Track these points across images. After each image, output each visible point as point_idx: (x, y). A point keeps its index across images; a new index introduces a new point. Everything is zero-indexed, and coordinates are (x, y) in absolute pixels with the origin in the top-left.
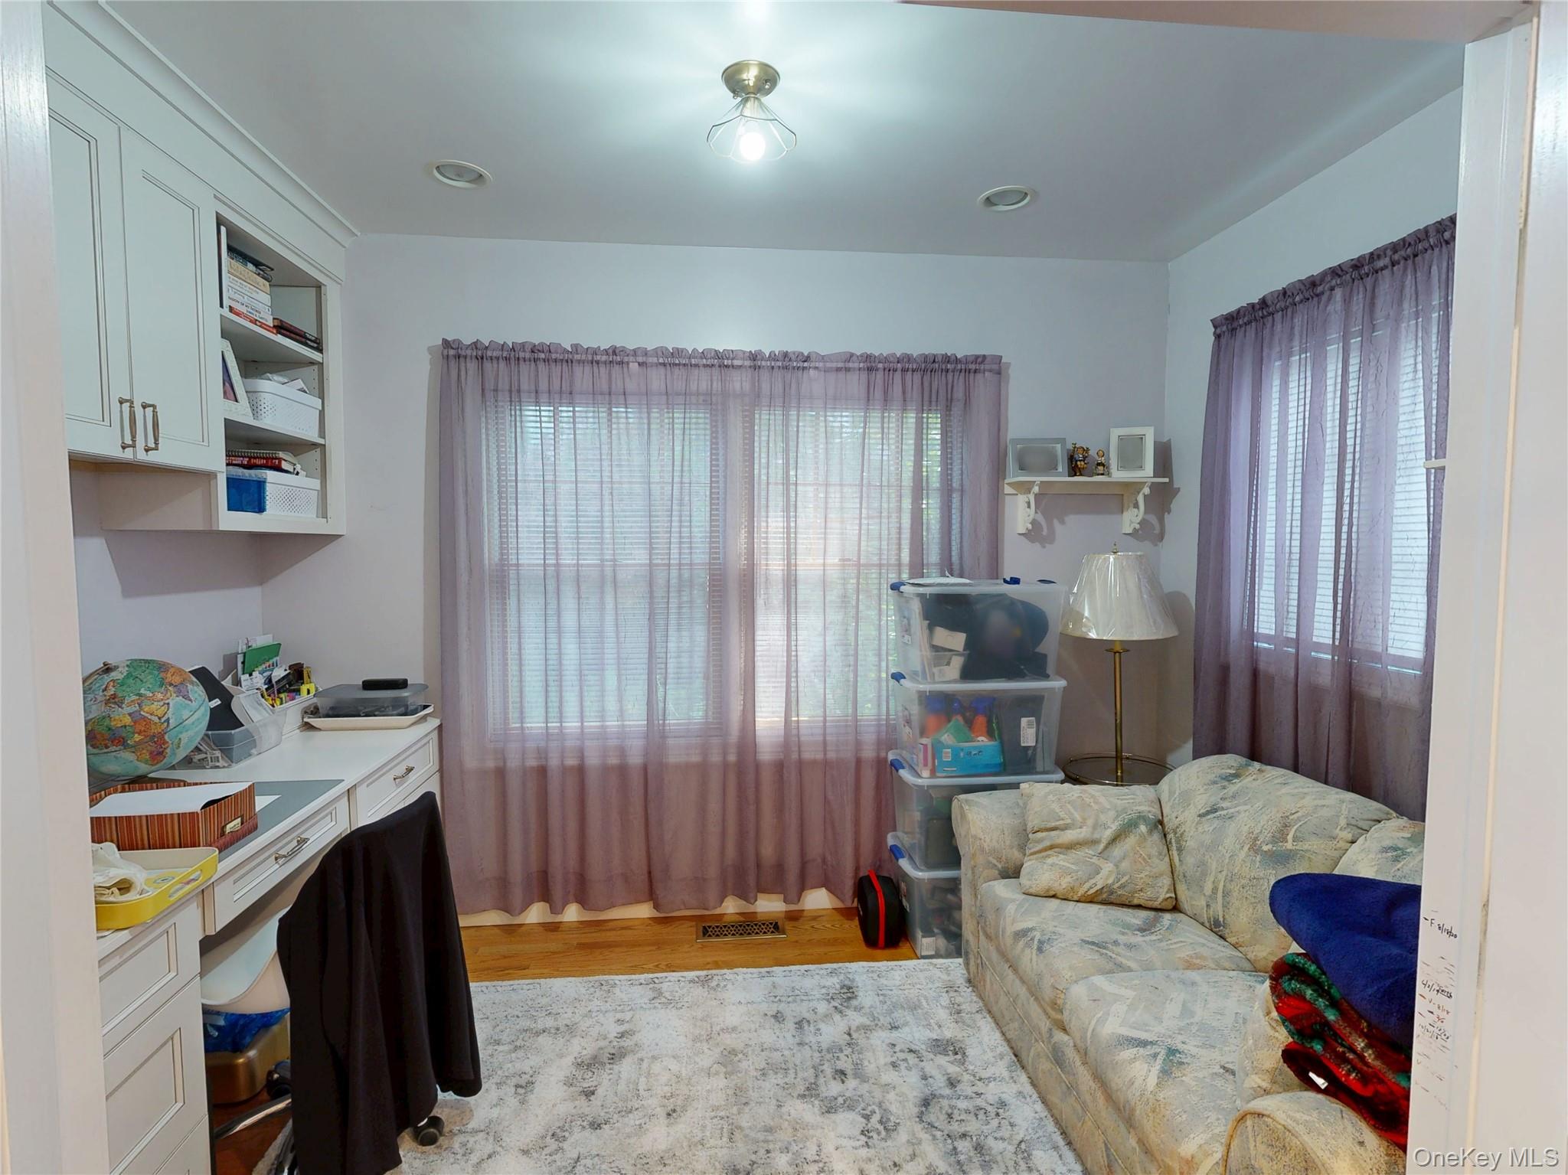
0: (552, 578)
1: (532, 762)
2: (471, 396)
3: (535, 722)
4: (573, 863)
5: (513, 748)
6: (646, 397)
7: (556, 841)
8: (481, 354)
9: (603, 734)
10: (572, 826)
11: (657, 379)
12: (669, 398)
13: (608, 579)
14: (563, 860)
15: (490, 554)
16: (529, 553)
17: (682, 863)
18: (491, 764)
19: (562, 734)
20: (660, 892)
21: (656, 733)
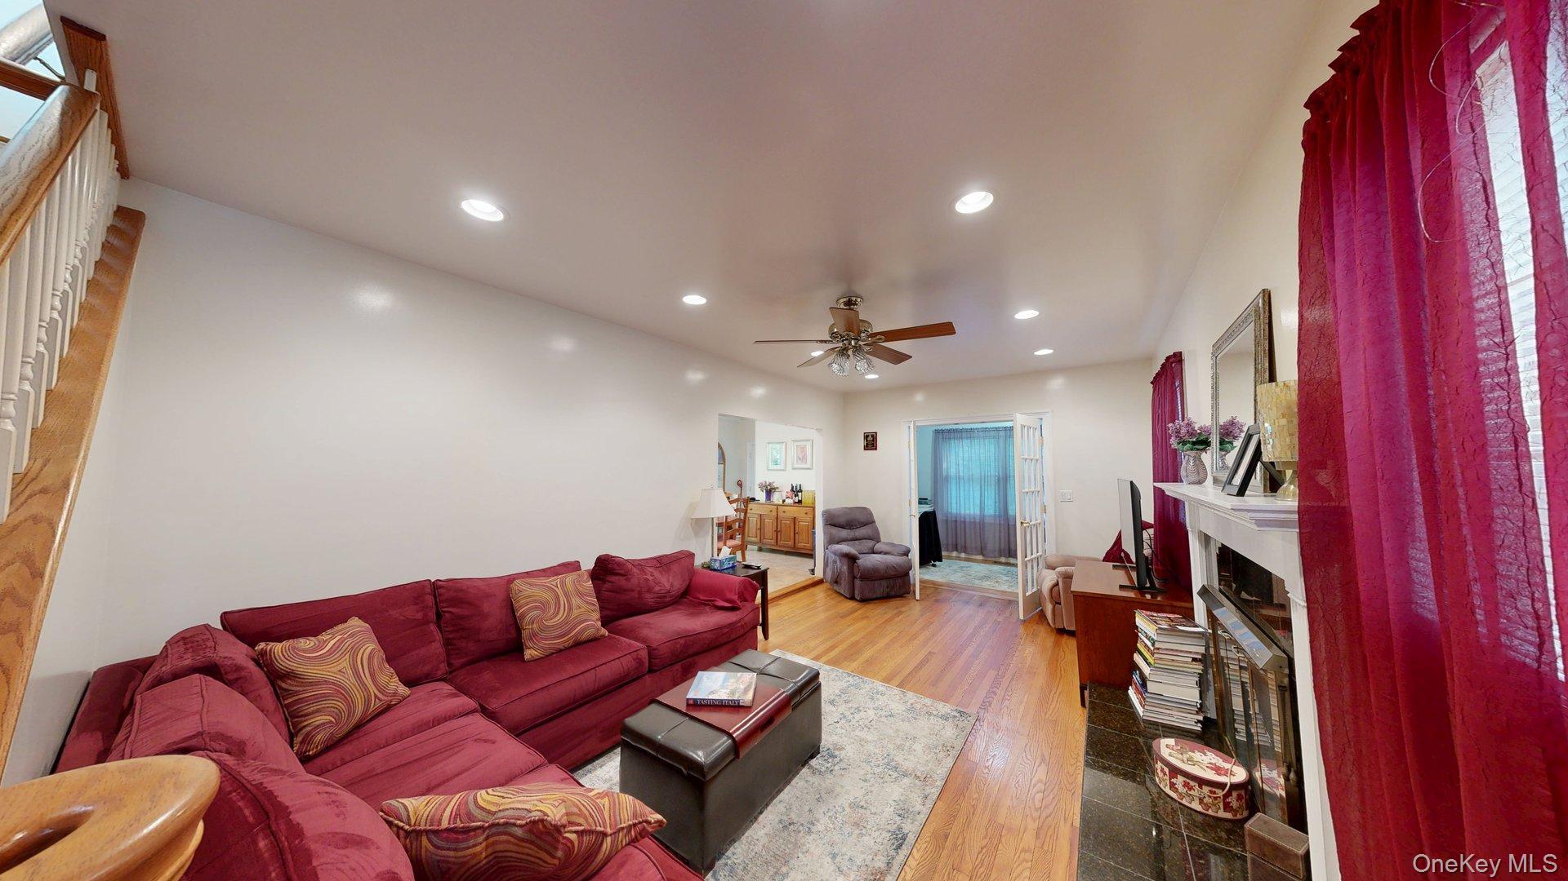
0: (958, 478)
1: (954, 519)
2: (941, 440)
3: (954, 511)
4: (963, 544)
5: (950, 516)
6: (979, 437)
7: (959, 536)
8: (943, 431)
9: (970, 515)
10: (963, 534)
11: (981, 434)
12: (984, 438)
13: (971, 479)
14: (961, 542)
15: (945, 473)
16: (953, 472)
17: (990, 546)
18: (945, 518)
19: (960, 514)
20: (984, 552)
21: (983, 517)
